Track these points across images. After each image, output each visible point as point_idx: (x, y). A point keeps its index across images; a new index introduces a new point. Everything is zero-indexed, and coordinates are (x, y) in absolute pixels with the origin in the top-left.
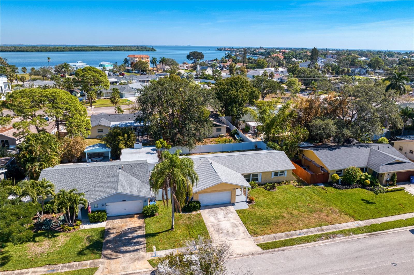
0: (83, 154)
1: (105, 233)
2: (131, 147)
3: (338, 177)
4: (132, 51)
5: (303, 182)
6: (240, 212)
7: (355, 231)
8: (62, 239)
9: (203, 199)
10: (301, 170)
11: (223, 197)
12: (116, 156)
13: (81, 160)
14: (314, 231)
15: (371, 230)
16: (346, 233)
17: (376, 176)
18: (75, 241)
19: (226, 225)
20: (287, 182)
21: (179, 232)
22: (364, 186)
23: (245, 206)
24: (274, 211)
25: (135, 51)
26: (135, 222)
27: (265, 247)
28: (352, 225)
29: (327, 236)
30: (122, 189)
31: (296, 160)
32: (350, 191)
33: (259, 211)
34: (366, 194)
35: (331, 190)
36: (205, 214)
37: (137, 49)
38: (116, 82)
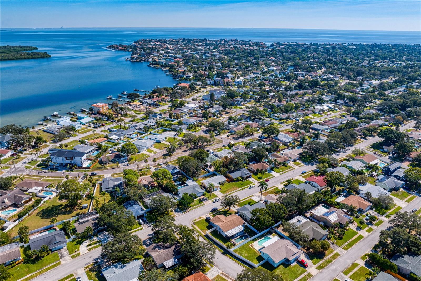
1: (200, 199)
2: (186, 181)
3: (236, 180)
5: (229, 182)
6: (220, 191)
7: (240, 190)
8: (195, 202)
10: (228, 179)
12: (185, 183)
14: (233, 192)
15: (242, 189)
16: (238, 191)
17: (243, 178)
18: (197, 201)
19: (219, 194)
20: (226, 183)
21: (212, 196)
22: (241, 180)
23: (220, 190)
24: (225, 190)
26: (203, 197)
28: (239, 189)
29: (235, 192)
31: (226, 176)
32: (238, 182)
33: (223, 190)
34: (241, 182)
35: (235, 183)
36: (214, 192)
38: (118, 139)
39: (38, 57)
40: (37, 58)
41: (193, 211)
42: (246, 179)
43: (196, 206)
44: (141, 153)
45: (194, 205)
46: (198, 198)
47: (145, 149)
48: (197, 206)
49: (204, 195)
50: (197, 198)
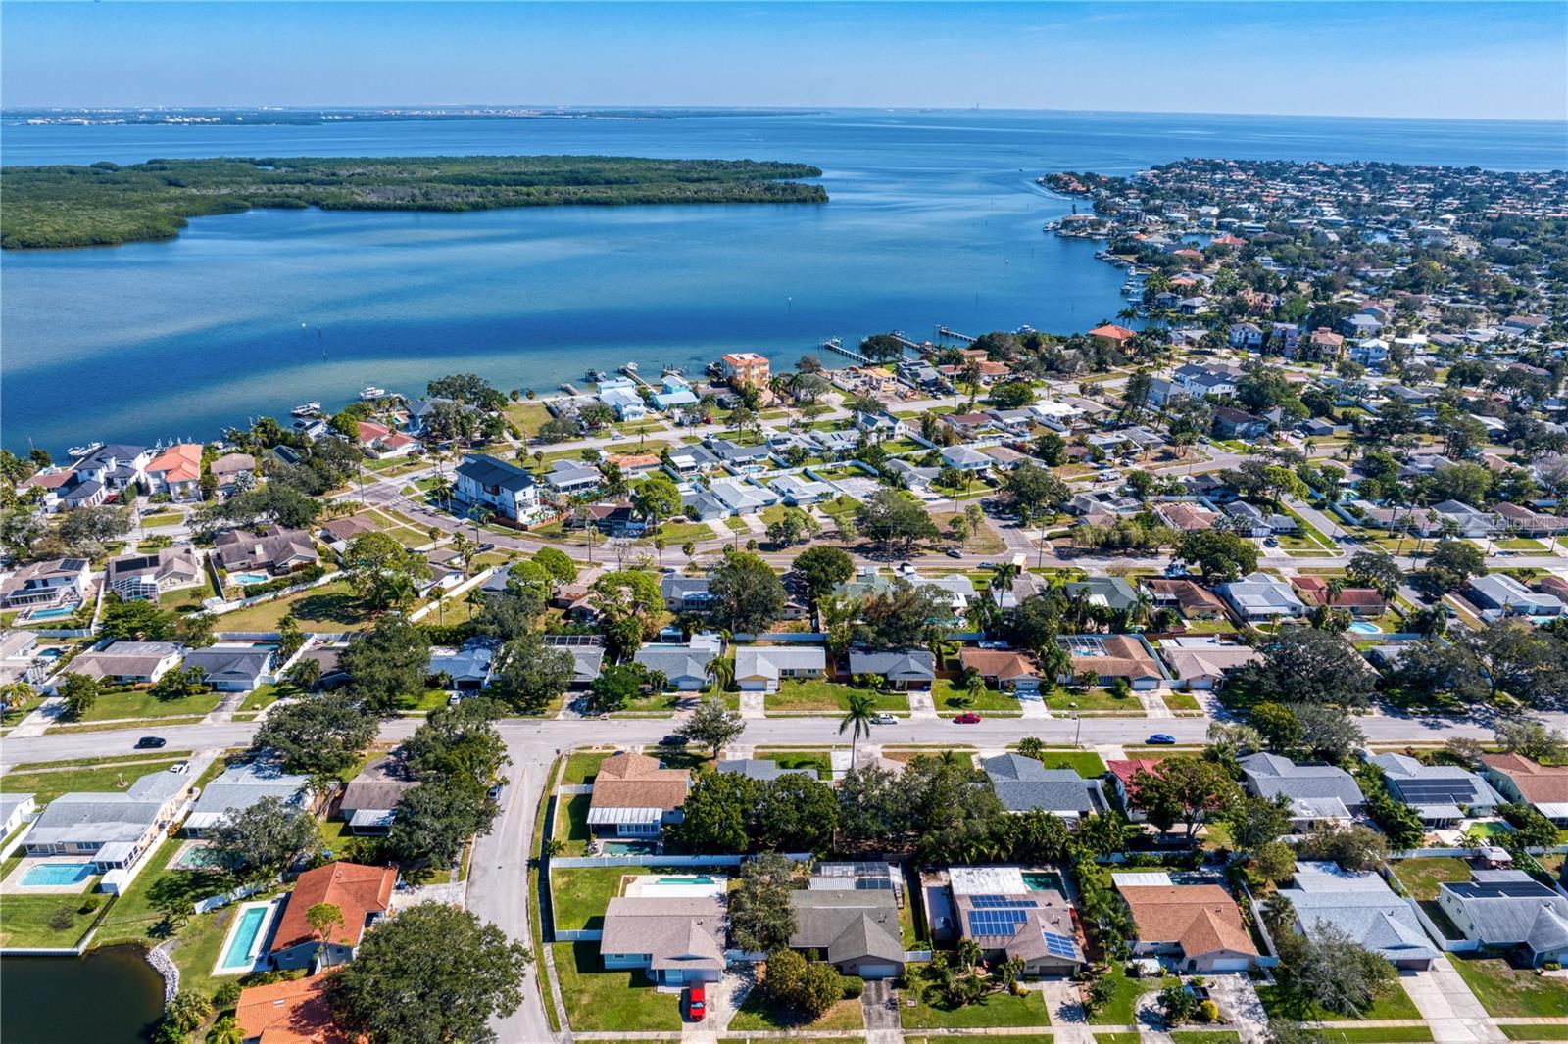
0: (659, 635)
1: (678, 698)
2: (700, 633)
3: (857, 678)
4: (751, 201)
5: (831, 679)
8: (653, 699)
9: (743, 685)
10: (832, 669)
11: (759, 685)
12: (687, 638)
13: (657, 640)
14: (805, 713)
16: (824, 716)
17: (889, 681)
18: (661, 701)
19: (752, 703)
20: (819, 678)
22: (872, 687)
23: (772, 693)
24: (790, 698)
25: (761, 201)
26: (696, 694)
27: (768, 716)
28: (836, 712)
29: (812, 716)
30: (690, 673)
32: (863, 691)
33: (782, 698)
34: (872, 694)
35: (847, 689)
36: (742, 694)
37: (768, 196)
38: (692, 468)
39: (789, 197)
40: (787, 201)
41: (615, 722)
42: (902, 688)
43: (639, 713)
44: (703, 522)
45: (639, 709)
46: (676, 694)
47: (726, 514)
48: (645, 713)
49: (704, 690)
50: (673, 691)
